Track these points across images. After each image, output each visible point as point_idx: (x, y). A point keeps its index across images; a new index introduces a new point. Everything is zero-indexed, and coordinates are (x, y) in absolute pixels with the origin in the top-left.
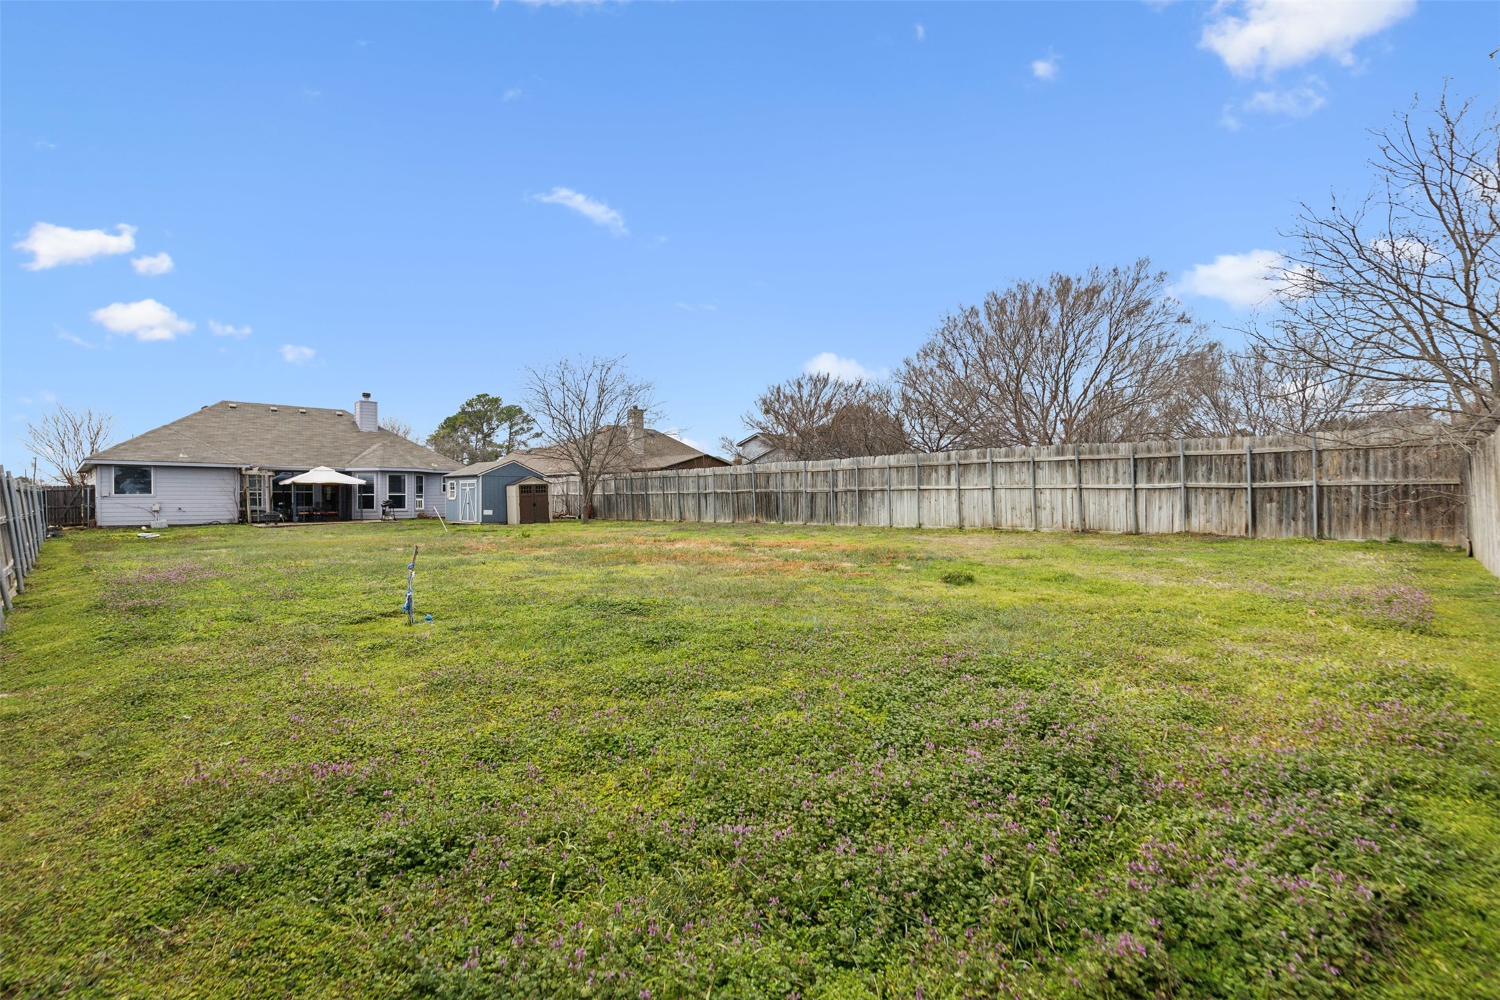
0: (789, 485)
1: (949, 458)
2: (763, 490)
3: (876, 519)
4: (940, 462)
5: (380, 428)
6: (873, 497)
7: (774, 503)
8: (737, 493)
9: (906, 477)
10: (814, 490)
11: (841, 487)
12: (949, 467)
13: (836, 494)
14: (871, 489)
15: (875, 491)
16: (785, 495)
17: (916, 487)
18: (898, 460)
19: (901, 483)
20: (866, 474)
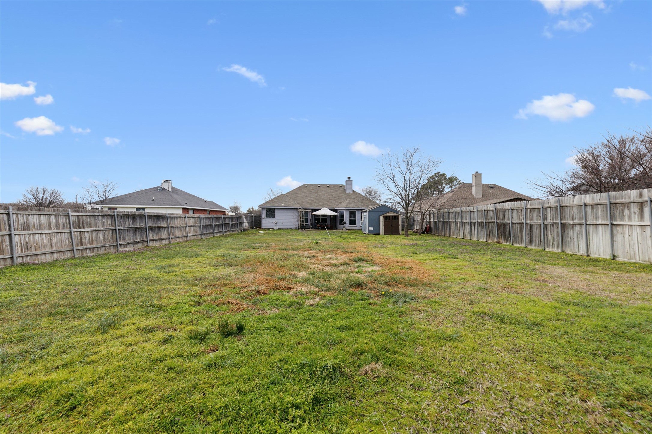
0: (516, 218)
1: (641, 195)
2: (502, 221)
3: (576, 248)
4: (632, 200)
5: (353, 191)
6: (573, 230)
7: (508, 230)
8: (488, 223)
9: (600, 213)
10: (532, 222)
11: (549, 221)
12: (642, 204)
13: (546, 226)
14: (571, 222)
15: (574, 225)
16: (514, 225)
17: (608, 222)
18: (593, 199)
19: (597, 218)
20: (567, 211)
